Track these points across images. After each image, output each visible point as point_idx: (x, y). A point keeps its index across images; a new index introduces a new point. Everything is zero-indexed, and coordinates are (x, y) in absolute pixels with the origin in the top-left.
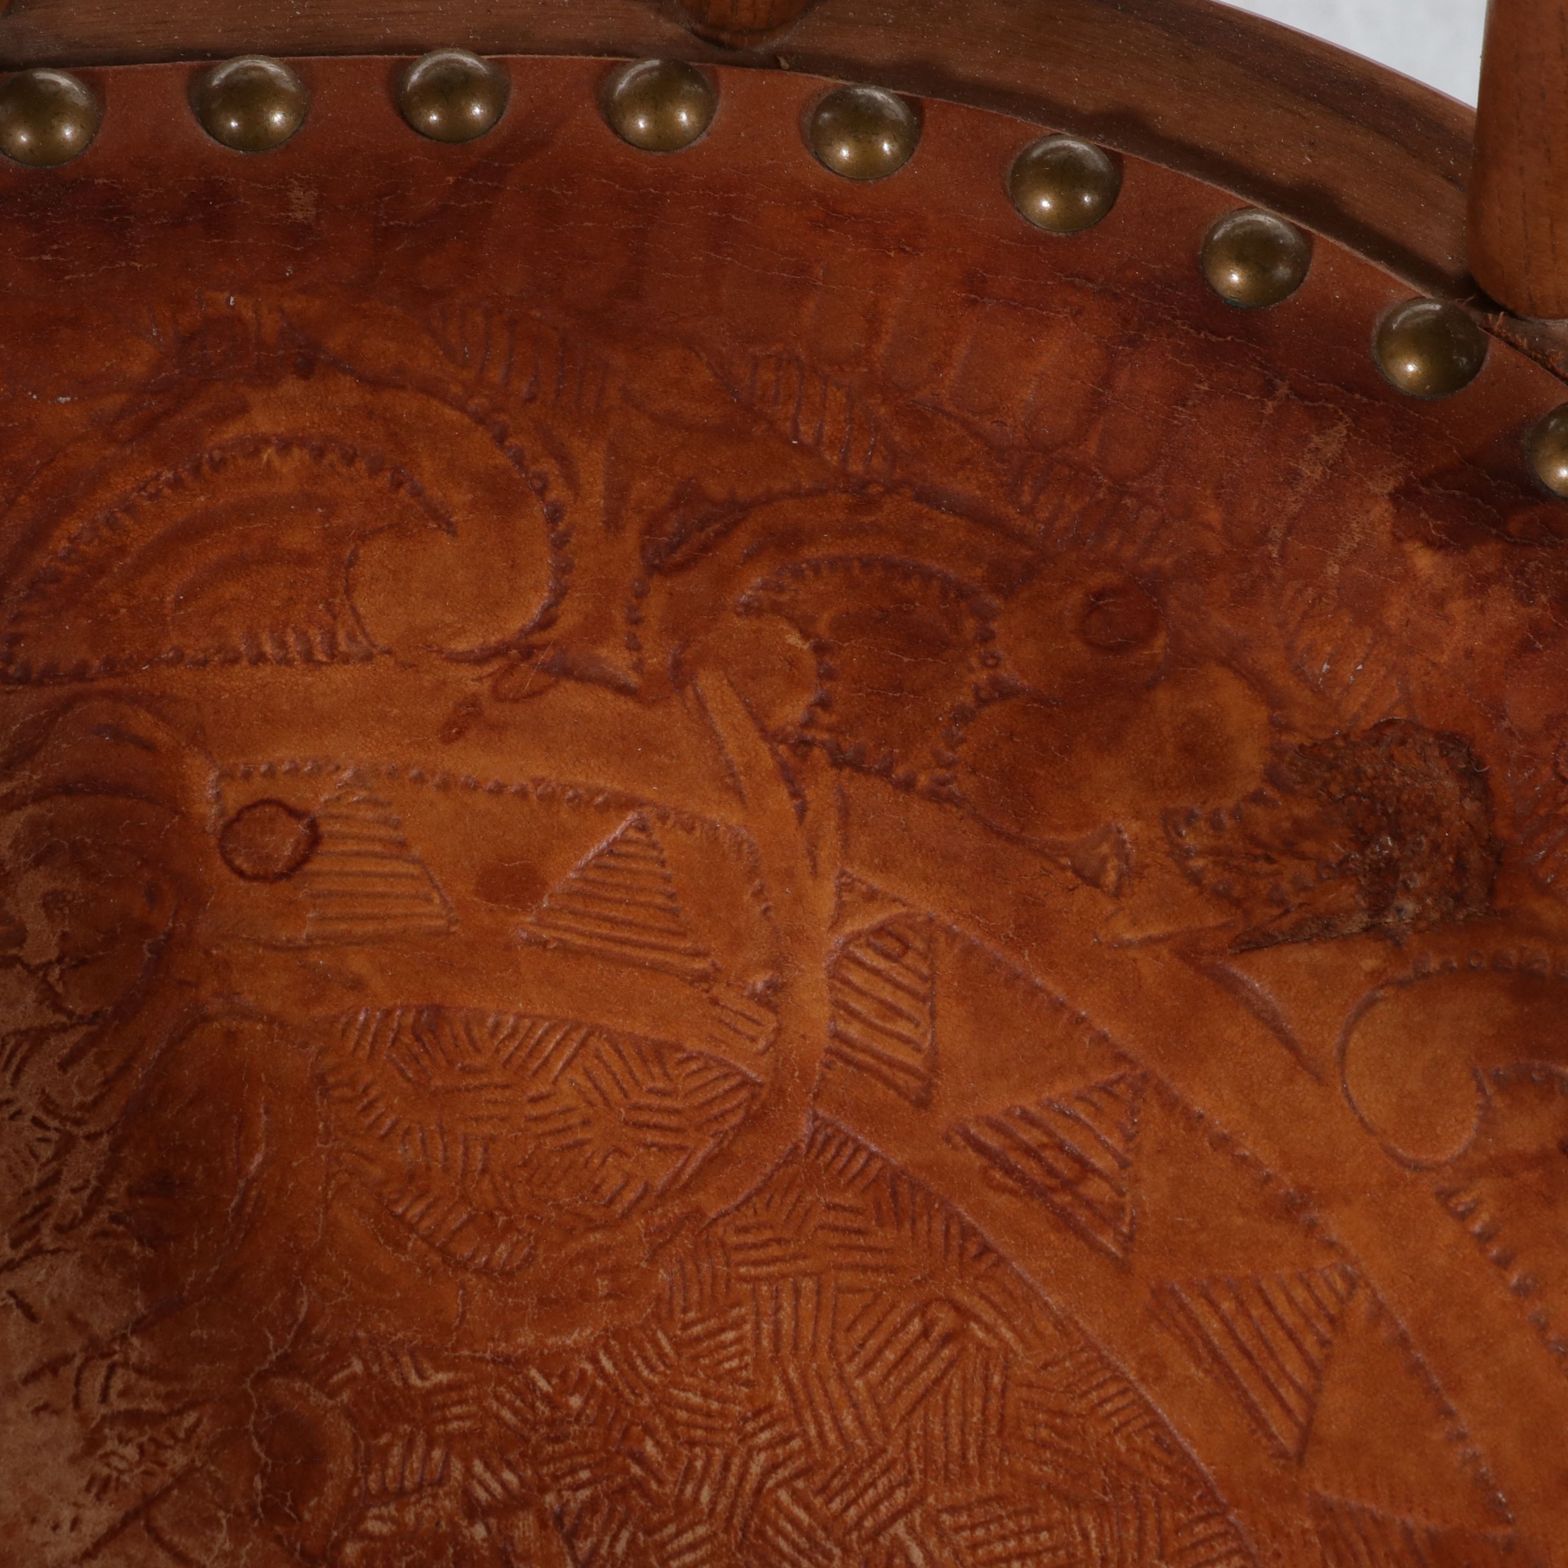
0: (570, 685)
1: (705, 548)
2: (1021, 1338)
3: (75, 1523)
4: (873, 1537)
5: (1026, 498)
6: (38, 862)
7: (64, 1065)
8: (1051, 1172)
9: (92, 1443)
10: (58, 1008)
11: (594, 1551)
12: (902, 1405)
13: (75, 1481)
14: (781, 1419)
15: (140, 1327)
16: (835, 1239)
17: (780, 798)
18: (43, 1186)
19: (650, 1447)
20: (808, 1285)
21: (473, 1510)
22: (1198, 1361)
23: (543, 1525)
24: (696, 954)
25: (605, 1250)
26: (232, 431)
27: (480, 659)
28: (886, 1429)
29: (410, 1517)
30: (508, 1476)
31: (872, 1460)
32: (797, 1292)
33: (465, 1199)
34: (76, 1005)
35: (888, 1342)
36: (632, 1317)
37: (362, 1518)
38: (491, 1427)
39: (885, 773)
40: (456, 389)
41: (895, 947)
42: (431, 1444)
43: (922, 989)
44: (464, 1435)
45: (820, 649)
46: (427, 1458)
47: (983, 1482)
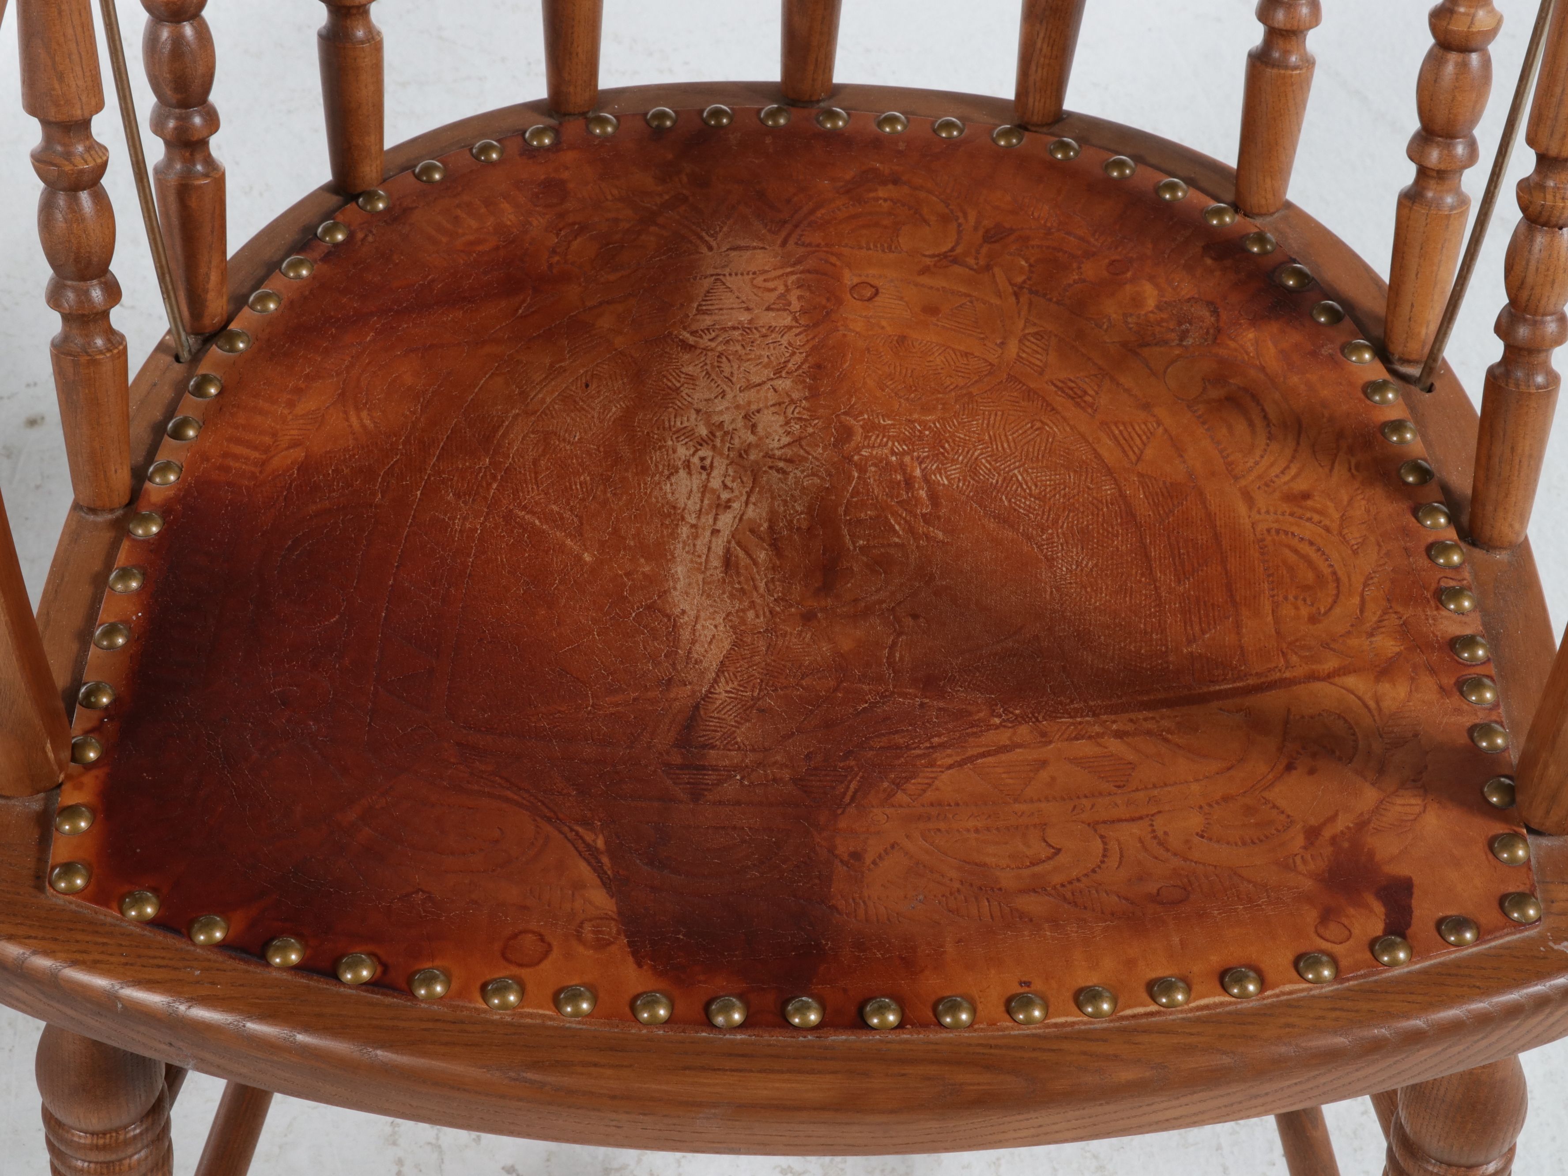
0: (956, 266)
1: (1001, 239)
2: (1059, 430)
3: (779, 440)
4: (1008, 472)
5: (1097, 237)
6: (798, 288)
7: (796, 335)
8: (1075, 393)
9: (787, 423)
10: (797, 321)
11: (926, 467)
12: (1022, 443)
13: (781, 431)
14: (986, 443)
15: (806, 398)
16: (1009, 403)
17: (1013, 299)
18: (785, 362)
19: (947, 445)
20: (999, 413)
21: (893, 453)
22: (1111, 440)
23: (912, 459)
24: (981, 333)
25: (942, 399)
26: (872, 195)
27: (933, 256)
28: (1016, 448)
29: (874, 453)
30: (905, 447)
31: (1011, 455)
32: (996, 415)
33: (904, 382)
34: (802, 322)
35: (1020, 428)
36: (947, 415)
37: (861, 451)
38: (902, 435)
39: (1044, 295)
40: (937, 193)
41: (1039, 337)
42: (884, 437)
43: (1044, 347)
44: (894, 436)
45: (1031, 266)
46: (882, 440)
47: (1042, 462)
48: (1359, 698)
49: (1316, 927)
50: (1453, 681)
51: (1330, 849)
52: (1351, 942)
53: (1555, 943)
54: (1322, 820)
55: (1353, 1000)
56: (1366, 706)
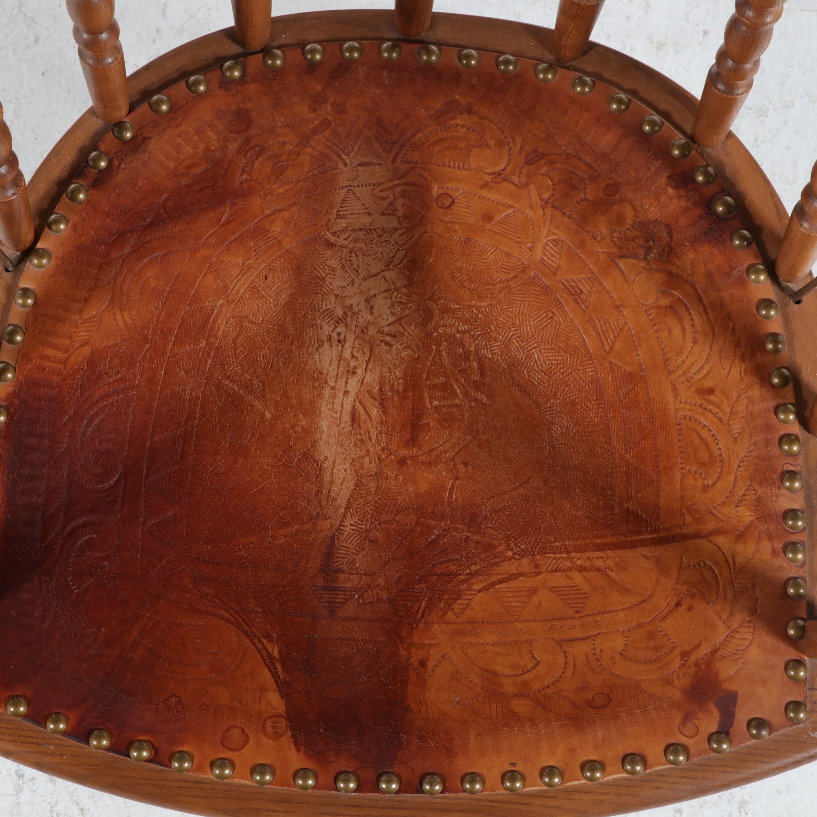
0: (506, 182)
1: (536, 161)
2: (563, 321)
3: (387, 319)
4: (529, 351)
5: (598, 163)
6: (402, 197)
7: (400, 236)
8: (576, 291)
9: (393, 306)
10: (401, 225)
11: (478, 343)
12: (539, 329)
13: (388, 312)
14: (517, 326)
15: (405, 286)
16: (533, 296)
17: (541, 212)
18: (392, 257)
19: (492, 327)
20: (527, 303)
21: (458, 331)
22: (594, 331)
23: (470, 337)
24: (519, 238)
25: (491, 289)
26: (453, 122)
27: (491, 174)
28: (535, 332)
29: (447, 330)
30: (466, 327)
31: (532, 337)
32: (525, 304)
33: (468, 275)
34: (404, 225)
35: (539, 317)
36: (494, 303)
37: (438, 329)
38: (464, 317)
39: (561, 211)
40: (496, 122)
41: (556, 244)
42: (453, 318)
43: (559, 252)
44: (459, 318)
45: (554, 185)
46: (452, 320)
47: (551, 345)
48: (724, 554)
49: (679, 727)
50: (781, 545)
51: (694, 669)
52: (697, 737)
54: (692, 647)
56: (727, 561)
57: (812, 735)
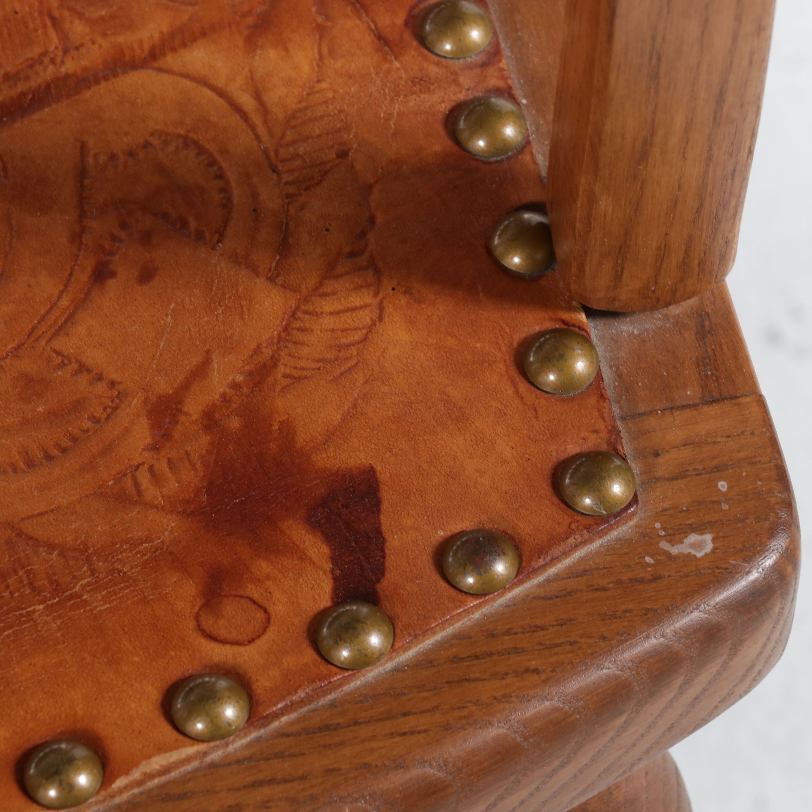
48: (221, 93)
49: (197, 618)
50: (400, 19)
51: (205, 440)
52: (271, 634)
53: (672, 542)
54: (180, 379)
55: (293, 756)
56: (237, 109)
57: (675, 550)
